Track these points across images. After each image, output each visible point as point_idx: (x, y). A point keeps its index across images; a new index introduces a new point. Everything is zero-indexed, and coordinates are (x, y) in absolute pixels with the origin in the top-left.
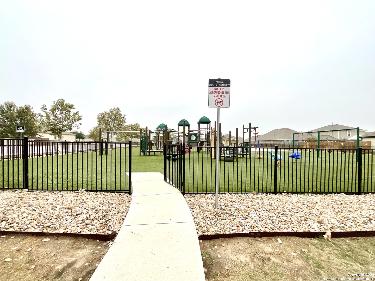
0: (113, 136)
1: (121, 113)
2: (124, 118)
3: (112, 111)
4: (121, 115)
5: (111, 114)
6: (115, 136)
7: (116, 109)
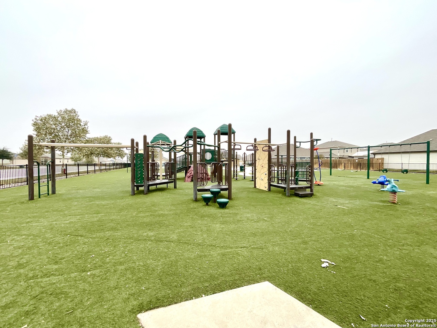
0: (67, 154)
1: (79, 117)
2: (86, 126)
3: (63, 115)
4: (79, 120)
5: (60, 119)
6: (69, 155)
7: (70, 112)
